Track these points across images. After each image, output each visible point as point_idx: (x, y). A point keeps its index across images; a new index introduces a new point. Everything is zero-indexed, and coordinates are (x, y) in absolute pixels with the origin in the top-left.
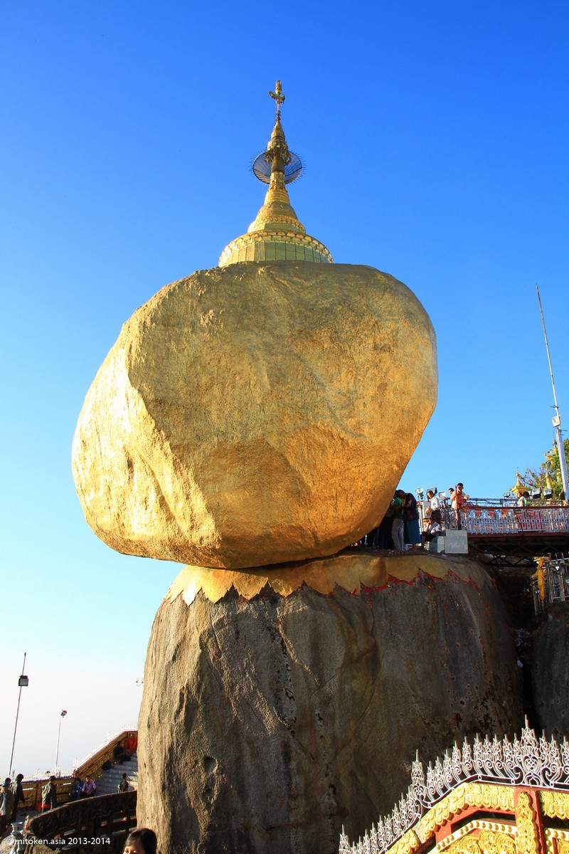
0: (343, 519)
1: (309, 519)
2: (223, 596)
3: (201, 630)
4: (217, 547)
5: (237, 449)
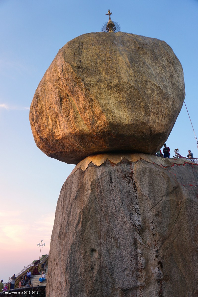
1: (148, 121)
2: (103, 163)
3: (92, 180)
4: (106, 130)
5: (116, 86)
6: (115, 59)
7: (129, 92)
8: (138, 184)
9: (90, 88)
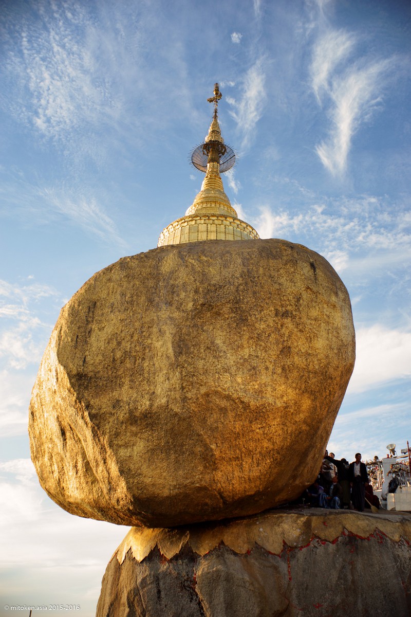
0: (249, 479)
1: (214, 480)
2: (148, 554)
3: (129, 589)
4: (131, 508)
5: (145, 416)
6: (148, 347)
7: (169, 426)
8: (205, 605)
9: (100, 423)
